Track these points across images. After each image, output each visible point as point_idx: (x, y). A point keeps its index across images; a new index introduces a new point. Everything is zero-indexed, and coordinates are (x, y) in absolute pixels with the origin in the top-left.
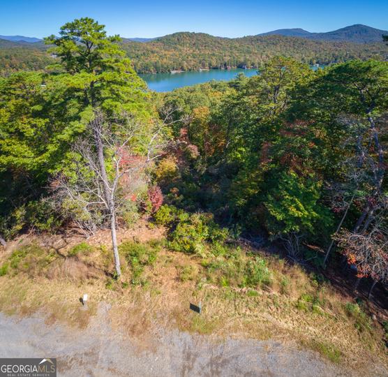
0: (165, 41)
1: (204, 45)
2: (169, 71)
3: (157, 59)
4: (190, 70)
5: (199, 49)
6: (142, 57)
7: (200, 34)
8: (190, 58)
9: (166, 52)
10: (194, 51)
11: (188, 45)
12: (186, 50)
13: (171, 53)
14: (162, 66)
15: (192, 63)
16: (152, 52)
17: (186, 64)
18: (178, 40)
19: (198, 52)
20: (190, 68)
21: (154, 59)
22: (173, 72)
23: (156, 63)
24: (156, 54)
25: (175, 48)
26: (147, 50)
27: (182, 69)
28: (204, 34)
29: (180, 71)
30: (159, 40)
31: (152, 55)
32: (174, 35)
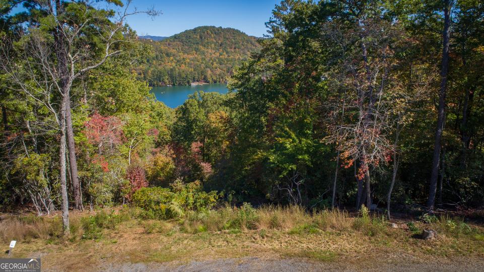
0: (184, 38)
1: (234, 46)
2: (188, 82)
3: (174, 64)
4: (215, 82)
5: (227, 53)
6: (154, 62)
7: (229, 30)
8: (215, 64)
9: (186, 56)
10: (220, 55)
11: (213, 45)
12: (211, 53)
13: (191, 57)
14: (180, 75)
15: (218, 71)
16: (168, 55)
17: (210, 72)
18: (201, 37)
19: (226, 56)
20: (215, 78)
21: (169, 65)
22: (194, 84)
23: (172, 70)
24: (172, 58)
25: (197, 50)
26: (161, 52)
27: (205, 80)
28: (234, 30)
29: (202, 84)
30: (176, 37)
31: (166, 59)
32: (195, 30)
